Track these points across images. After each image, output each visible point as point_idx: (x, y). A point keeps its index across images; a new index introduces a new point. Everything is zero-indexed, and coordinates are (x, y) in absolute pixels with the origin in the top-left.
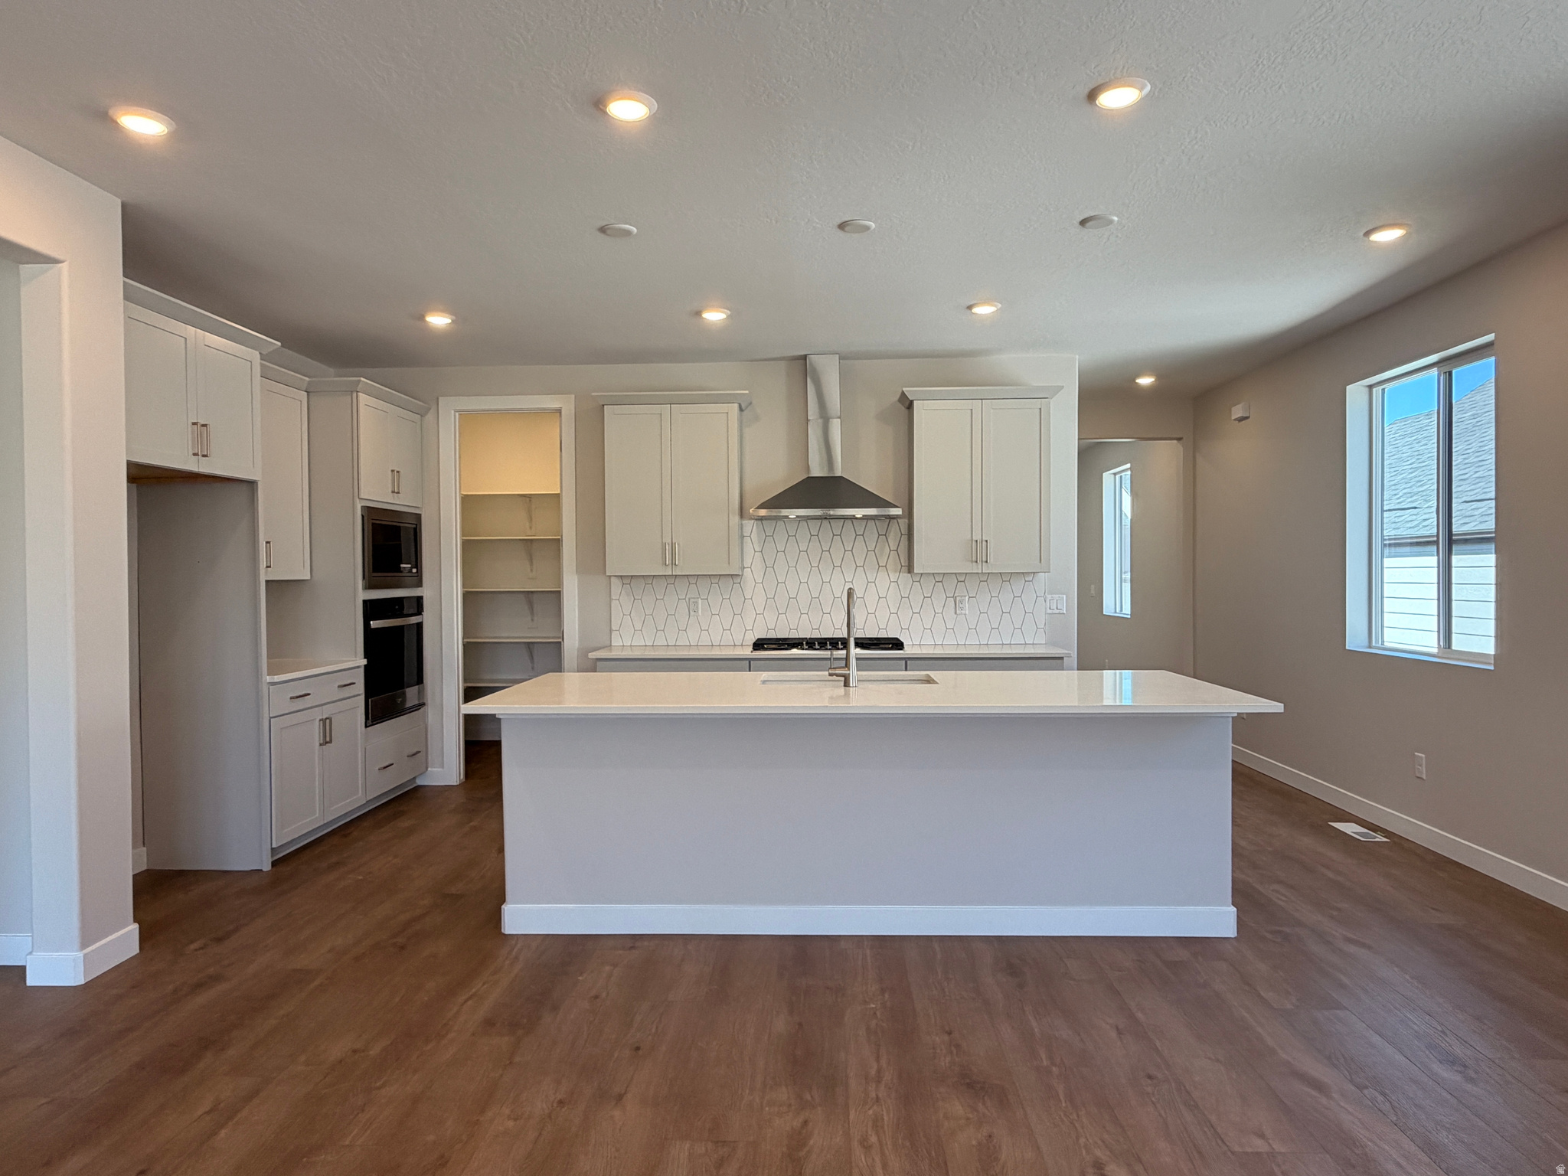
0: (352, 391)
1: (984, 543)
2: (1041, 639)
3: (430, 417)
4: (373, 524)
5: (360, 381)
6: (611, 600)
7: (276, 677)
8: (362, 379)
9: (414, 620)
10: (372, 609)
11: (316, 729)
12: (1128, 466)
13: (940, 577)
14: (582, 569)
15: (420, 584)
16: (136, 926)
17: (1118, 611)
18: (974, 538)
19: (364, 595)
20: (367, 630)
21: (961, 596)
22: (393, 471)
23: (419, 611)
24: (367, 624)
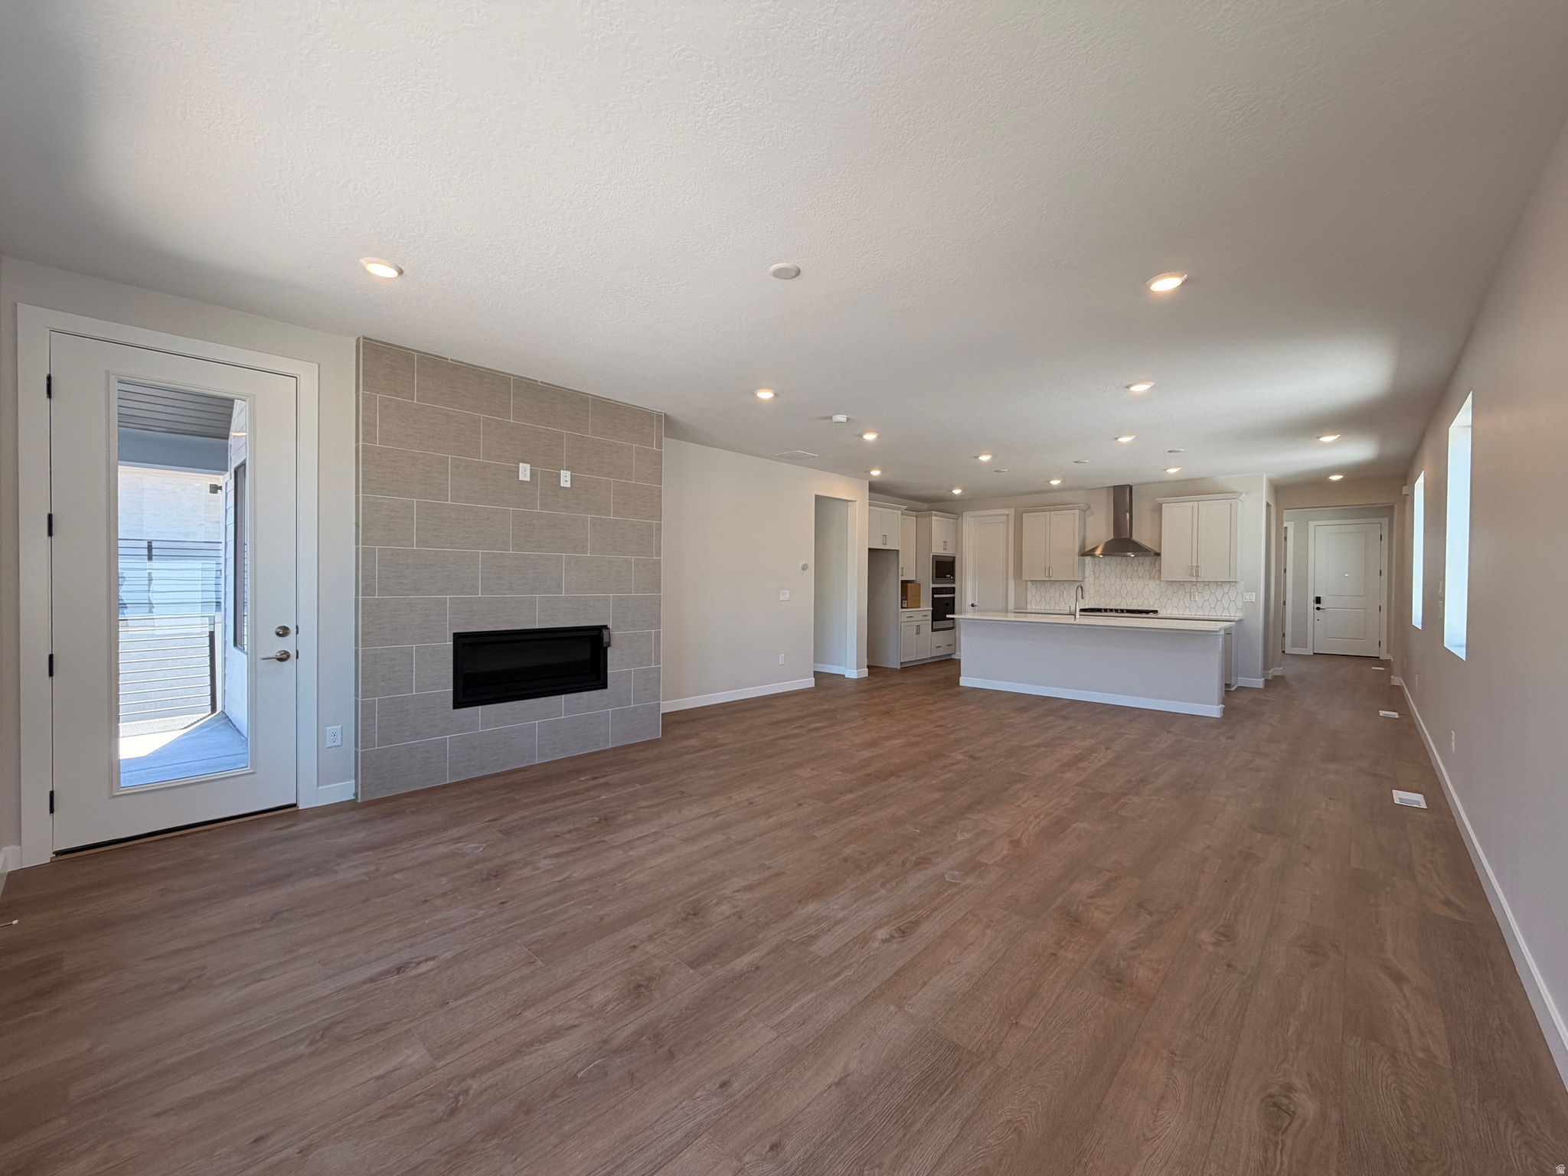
0: (930, 515)
1: (1198, 567)
2: (1239, 614)
3: (960, 521)
4: (937, 561)
5: (931, 512)
6: (1027, 590)
9: (952, 595)
10: (935, 591)
11: (915, 628)
13: (1182, 583)
14: (1015, 578)
15: (954, 583)
16: (867, 669)
18: (1192, 565)
19: (932, 586)
20: (933, 599)
21: (1194, 592)
22: (944, 542)
23: (954, 593)
24: (933, 596)
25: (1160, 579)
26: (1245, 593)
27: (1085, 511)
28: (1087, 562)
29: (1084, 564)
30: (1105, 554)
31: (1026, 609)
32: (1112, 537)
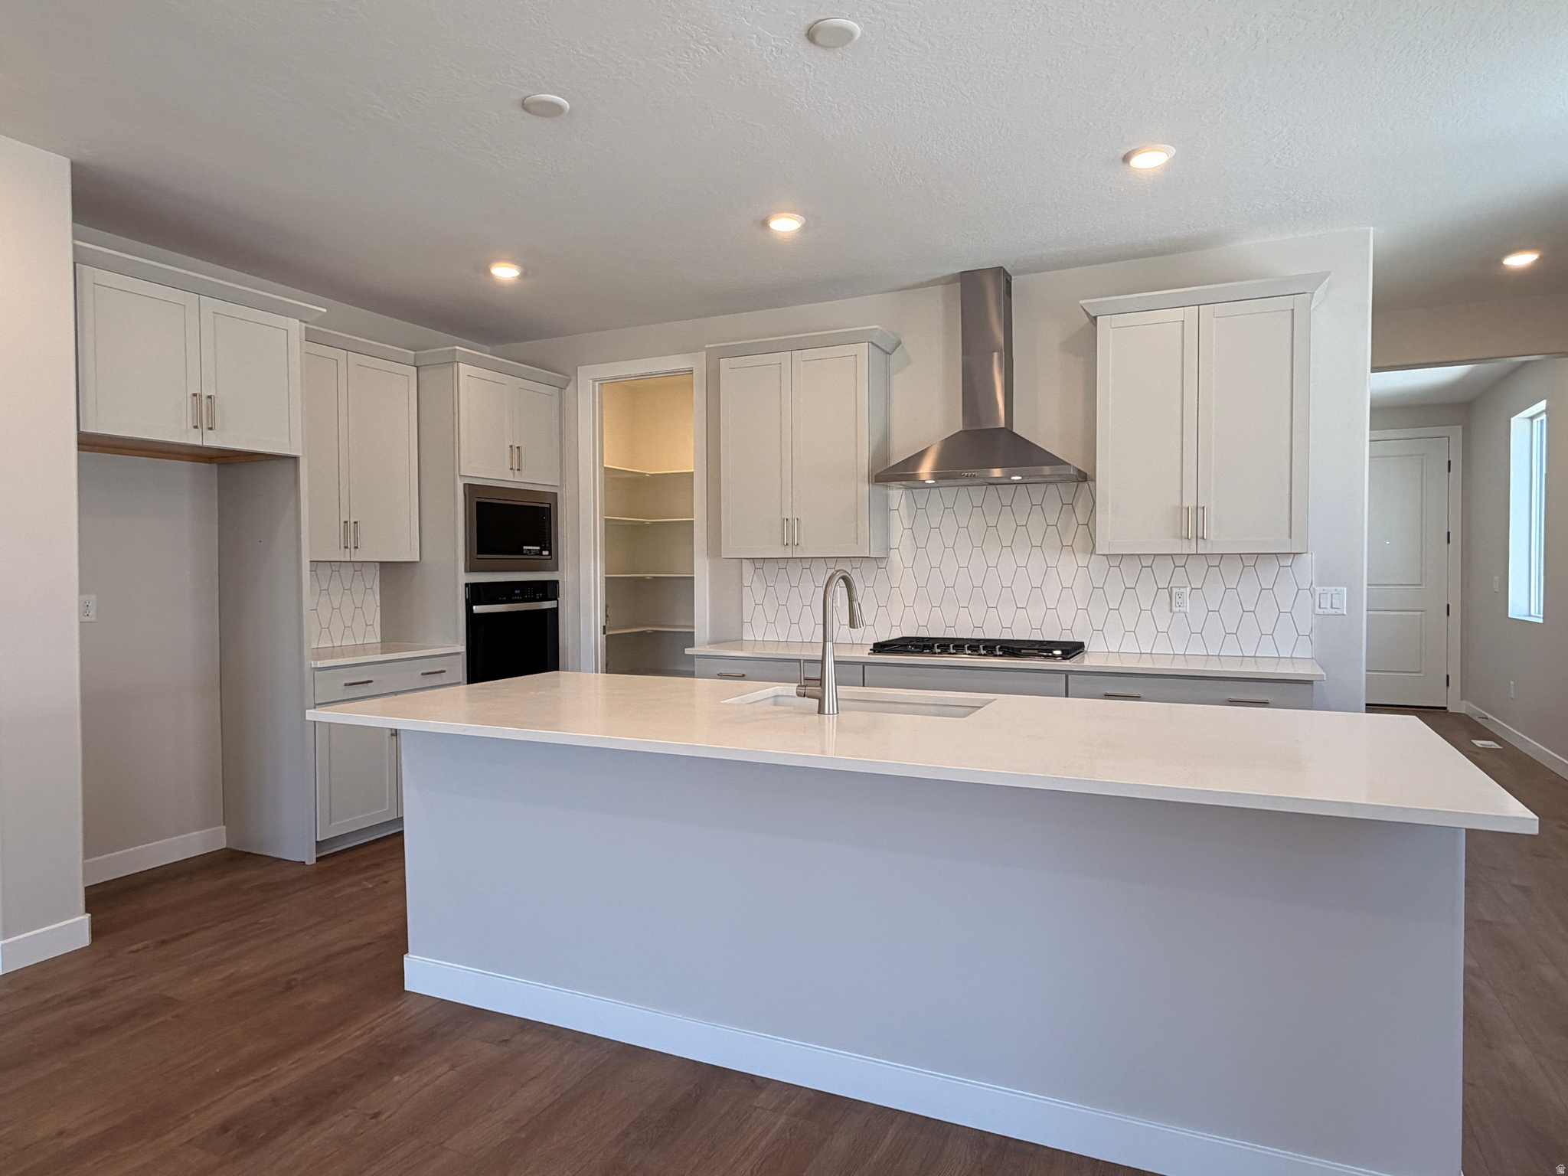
0: (449, 361)
1: (1200, 511)
2: (1305, 651)
3: (570, 389)
4: (477, 502)
5: (455, 349)
6: (742, 586)
7: (318, 662)
8: (457, 347)
9: (547, 605)
10: (476, 593)
12: (1542, 405)
13: (1146, 561)
15: (553, 568)
16: (86, 917)
17: (1533, 613)
18: (1185, 505)
19: (468, 578)
20: (470, 617)
21: (1179, 587)
22: (511, 446)
23: (555, 597)
24: (469, 610)
25: (1093, 551)
26: (1319, 590)
27: (887, 350)
28: (894, 505)
29: (887, 510)
30: (942, 475)
31: (740, 640)
32: (959, 427)
